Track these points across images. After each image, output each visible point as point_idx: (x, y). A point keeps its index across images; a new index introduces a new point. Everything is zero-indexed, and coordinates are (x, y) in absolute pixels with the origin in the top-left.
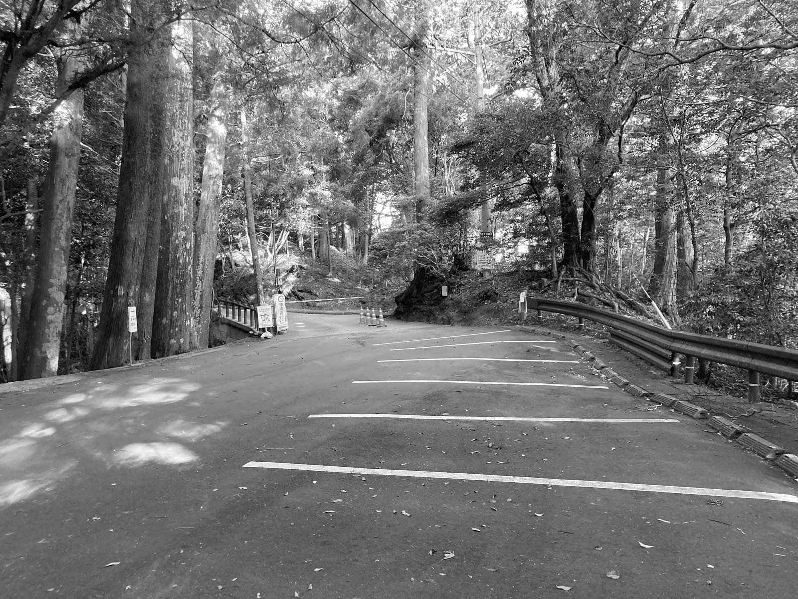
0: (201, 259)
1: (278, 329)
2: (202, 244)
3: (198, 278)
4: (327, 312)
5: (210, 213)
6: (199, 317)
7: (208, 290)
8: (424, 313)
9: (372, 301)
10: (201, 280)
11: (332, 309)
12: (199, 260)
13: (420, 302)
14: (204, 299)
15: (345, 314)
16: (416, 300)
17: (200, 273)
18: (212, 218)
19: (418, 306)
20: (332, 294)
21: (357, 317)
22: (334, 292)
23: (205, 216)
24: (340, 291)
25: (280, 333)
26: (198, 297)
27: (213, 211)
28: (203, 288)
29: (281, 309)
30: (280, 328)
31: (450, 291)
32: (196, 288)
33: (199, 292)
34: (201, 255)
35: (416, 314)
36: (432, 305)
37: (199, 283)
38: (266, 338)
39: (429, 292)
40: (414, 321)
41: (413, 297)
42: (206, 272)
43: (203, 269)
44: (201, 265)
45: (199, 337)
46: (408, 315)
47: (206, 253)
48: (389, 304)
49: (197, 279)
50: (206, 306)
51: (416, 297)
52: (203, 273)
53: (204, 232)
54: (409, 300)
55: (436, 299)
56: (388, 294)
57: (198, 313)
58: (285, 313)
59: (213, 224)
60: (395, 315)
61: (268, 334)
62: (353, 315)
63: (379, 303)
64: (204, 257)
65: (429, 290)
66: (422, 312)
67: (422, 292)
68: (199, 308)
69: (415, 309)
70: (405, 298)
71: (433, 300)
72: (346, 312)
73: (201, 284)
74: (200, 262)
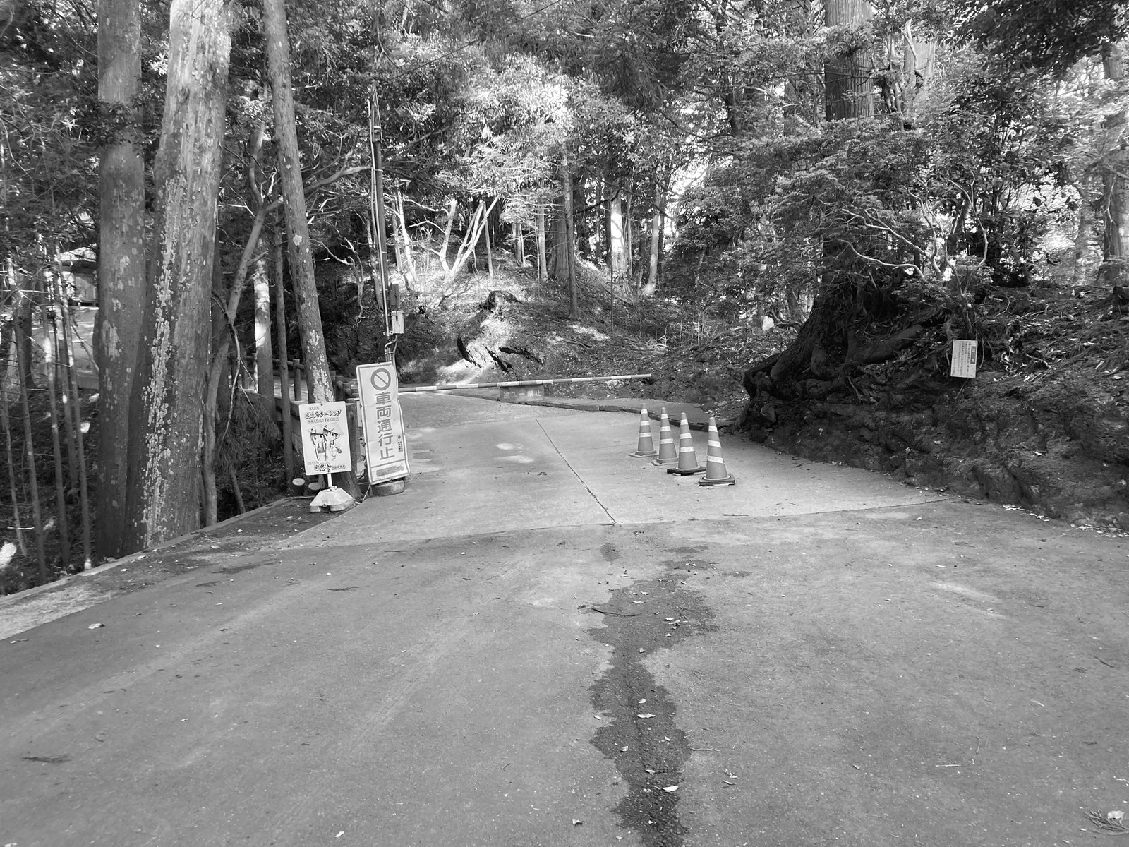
0: (168, 254)
1: (374, 479)
2: (168, 208)
3: (160, 311)
4: (558, 401)
5: (191, 115)
6: (166, 426)
7: (189, 347)
8: (867, 435)
9: (671, 379)
10: (167, 318)
11: (572, 395)
12: (161, 258)
13: (844, 392)
14: (179, 376)
15: (601, 409)
16: (823, 386)
17: (164, 296)
18: (198, 130)
19: (838, 409)
20: (575, 358)
21: (631, 420)
22: (580, 353)
23: (178, 124)
24: (592, 352)
25: (377, 491)
26: (159, 367)
27: (201, 108)
28: (176, 341)
29: (384, 412)
30: (380, 473)
31: (985, 358)
32: (155, 341)
33: (163, 352)
34: (169, 245)
35: (829, 433)
36: (896, 408)
37: (163, 327)
38: (327, 509)
39: (880, 361)
40: (825, 459)
41: (811, 375)
42: (184, 295)
43: (173, 286)
44: (168, 272)
45: (166, 486)
46: (792, 434)
47: (181, 236)
48: (716, 389)
49: (156, 316)
50: (184, 394)
51: (825, 377)
52: (173, 297)
53: (174, 173)
54: (798, 385)
55: (912, 387)
56: (712, 361)
57: (161, 415)
58: (397, 427)
59: (202, 150)
60: (743, 425)
61: (336, 497)
62: (621, 414)
63: (689, 383)
64: (177, 248)
65: (878, 354)
66: (855, 428)
67: (848, 361)
68: (164, 401)
69: (821, 416)
70: (783, 376)
71: (904, 391)
72: (603, 403)
73: (167, 331)
74: (166, 262)
